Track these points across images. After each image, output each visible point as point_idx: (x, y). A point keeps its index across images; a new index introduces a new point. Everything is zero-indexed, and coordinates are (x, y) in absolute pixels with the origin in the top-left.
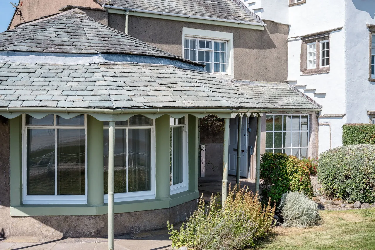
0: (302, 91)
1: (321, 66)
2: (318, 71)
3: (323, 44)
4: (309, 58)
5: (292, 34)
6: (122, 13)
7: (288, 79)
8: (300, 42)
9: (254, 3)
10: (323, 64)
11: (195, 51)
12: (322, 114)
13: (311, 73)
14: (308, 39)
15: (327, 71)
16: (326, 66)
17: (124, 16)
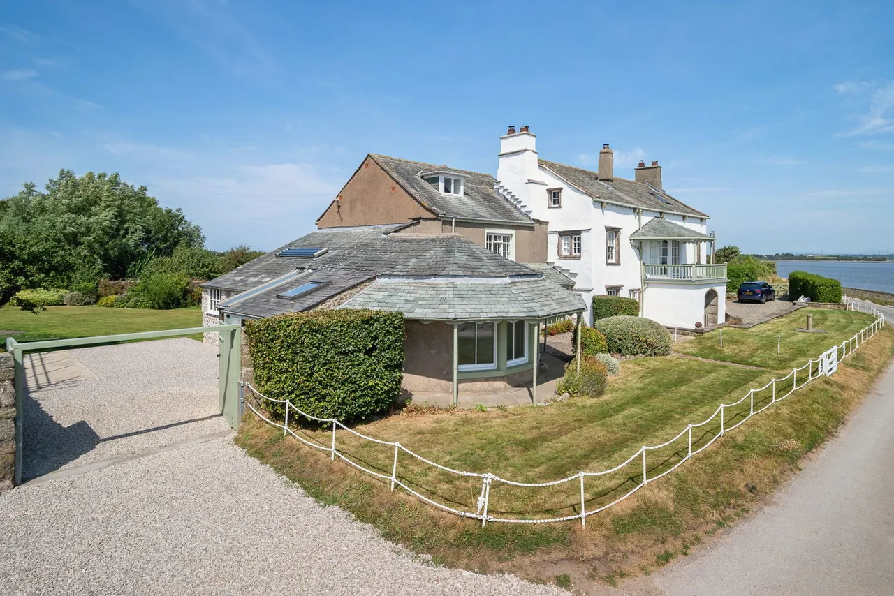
0: (567, 275)
1: (573, 254)
2: (570, 257)
3: (575, 238)
4: (564, 247)
5: (550, 228)
6: (450, 220)
7: (548, 261)
8: (557, 236)
9: (525, 206)
10: (575, 252)
11: (490, 244)
12: (575, 287)
13: (566, 257)
14: (562, 234)
15: (579, 258)
16: (577, 254)
17: (452, 222)
